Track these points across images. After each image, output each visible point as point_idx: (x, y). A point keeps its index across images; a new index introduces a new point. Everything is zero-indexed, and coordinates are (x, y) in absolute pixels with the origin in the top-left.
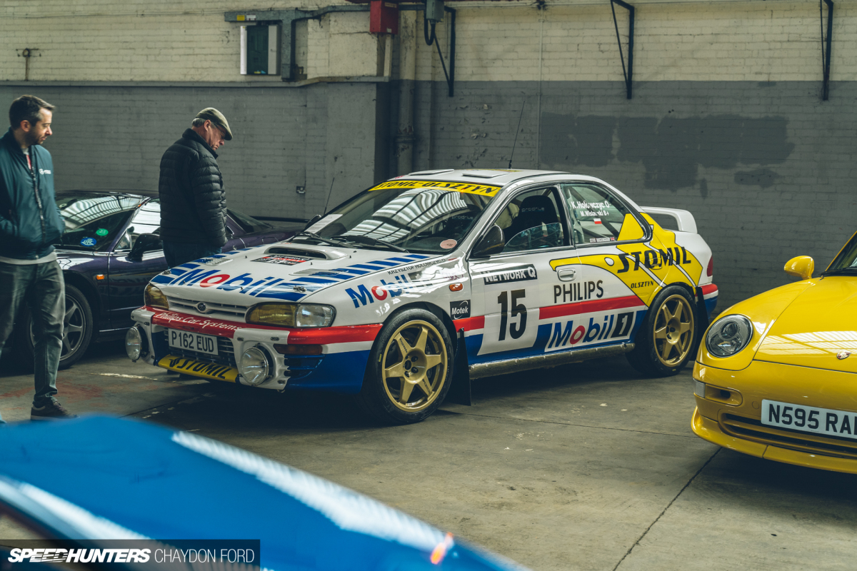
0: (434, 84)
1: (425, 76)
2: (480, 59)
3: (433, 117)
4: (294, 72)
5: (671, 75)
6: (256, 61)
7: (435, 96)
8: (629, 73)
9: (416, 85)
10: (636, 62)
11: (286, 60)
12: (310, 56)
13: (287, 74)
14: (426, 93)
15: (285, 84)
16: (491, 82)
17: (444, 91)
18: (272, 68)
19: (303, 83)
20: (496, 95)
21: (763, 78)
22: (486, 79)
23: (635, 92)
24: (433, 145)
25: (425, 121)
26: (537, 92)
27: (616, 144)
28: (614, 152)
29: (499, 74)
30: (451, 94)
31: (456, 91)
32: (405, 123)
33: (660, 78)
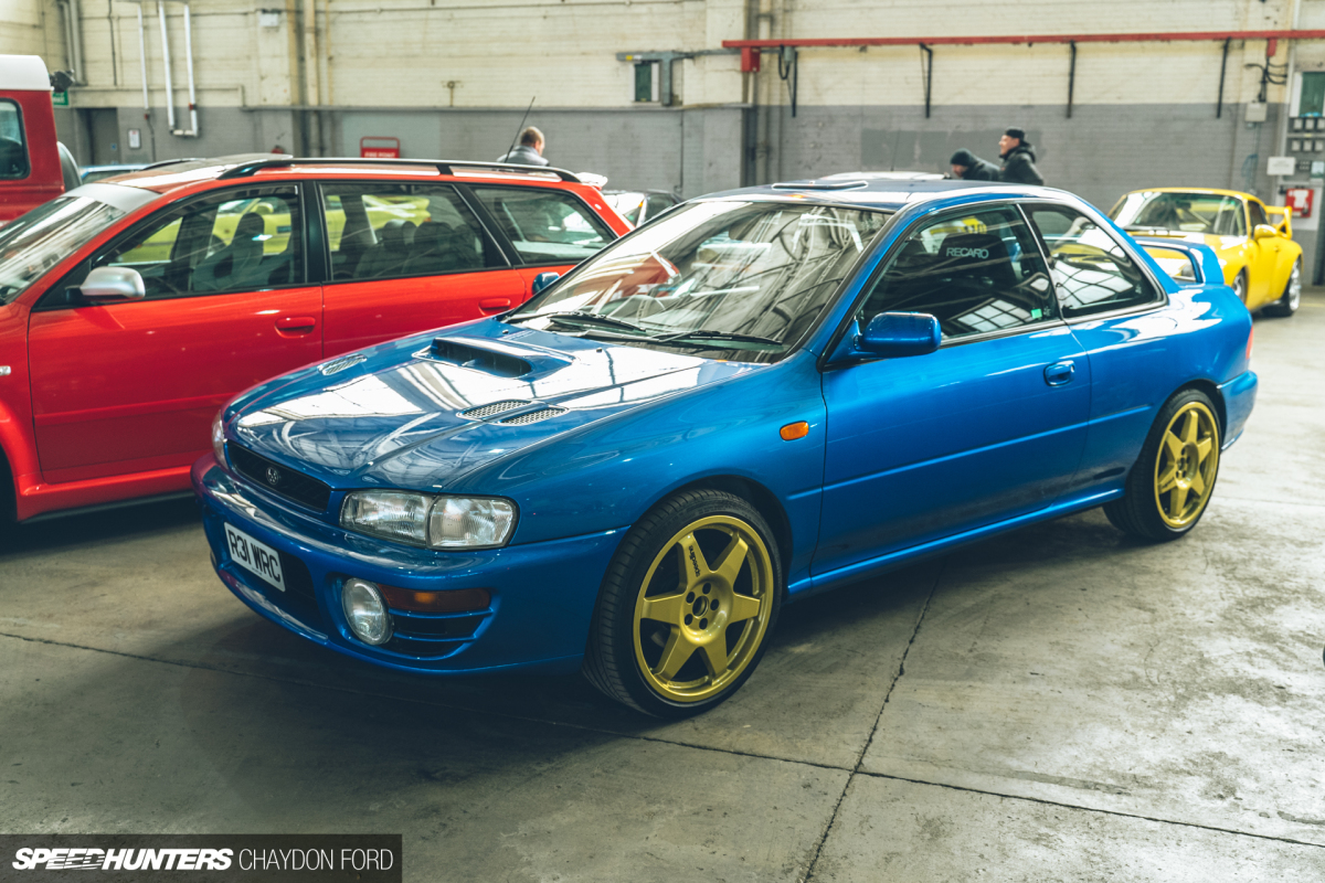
0: (781, 108)
1: (776, 102)
2: (816, 89)
3: (781, 132)
4: (672, 100)
5: (959, 100)
6: (642, 91)
7: (782, 117)
8: (928, 99)
9: (769, 109)
10: (933, 91)
11: (667, 90)
12: (686, 87)
13: (667, 101)
14: (776, 115)
15: (664, 109)
16: (825, 107)
17: (790, 112)
18: (655, 95)
19: (680, 108)
20: (828, 116)
21: (1025, 102)
22: (820, 103)
23: (933, 113)
24: (781, 154)
25: (775, 136)
26: (859, 114)
27: (918, 151)
28: (916, 157)
29: (831, 100)
30: (794, 115)
31: (799, 112)
32: (761, 138)
33: (950, 103)
